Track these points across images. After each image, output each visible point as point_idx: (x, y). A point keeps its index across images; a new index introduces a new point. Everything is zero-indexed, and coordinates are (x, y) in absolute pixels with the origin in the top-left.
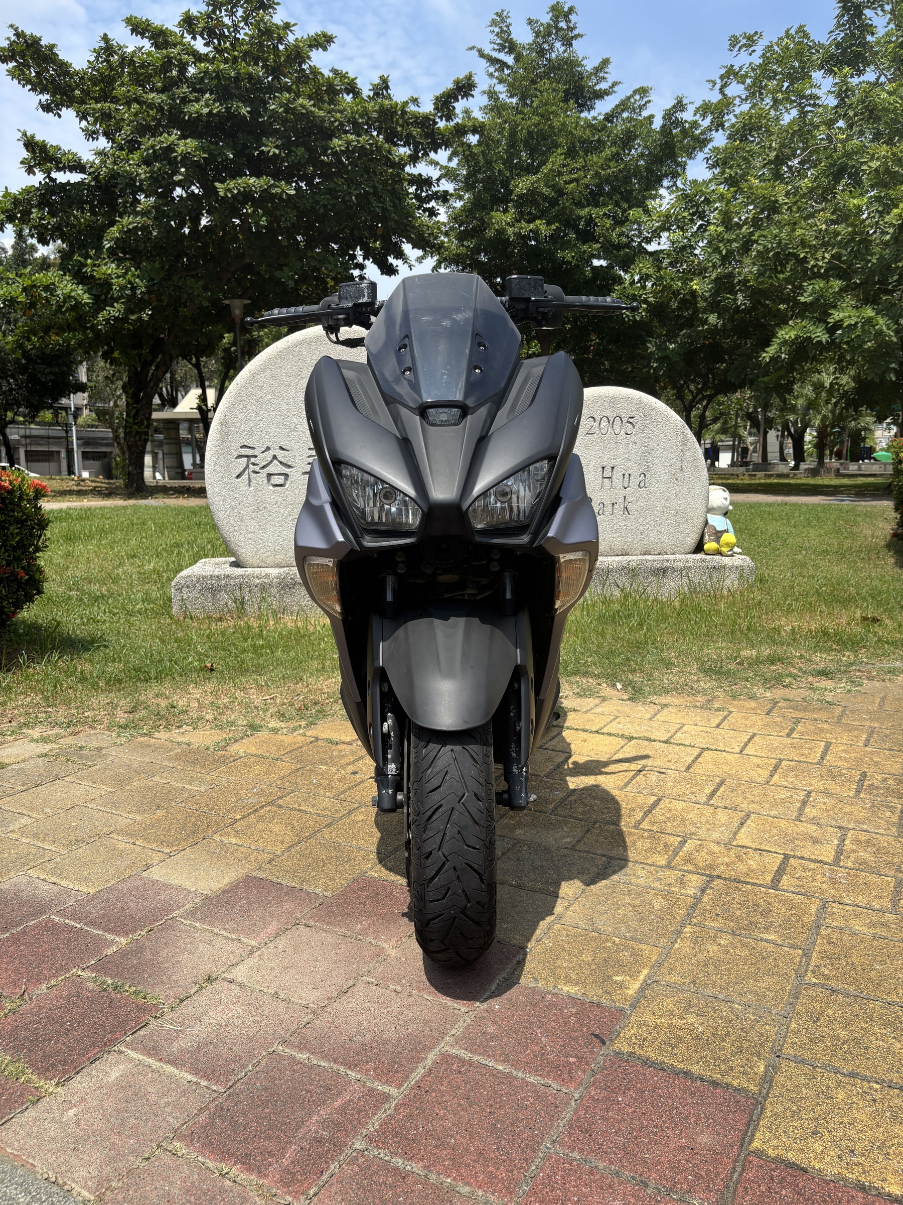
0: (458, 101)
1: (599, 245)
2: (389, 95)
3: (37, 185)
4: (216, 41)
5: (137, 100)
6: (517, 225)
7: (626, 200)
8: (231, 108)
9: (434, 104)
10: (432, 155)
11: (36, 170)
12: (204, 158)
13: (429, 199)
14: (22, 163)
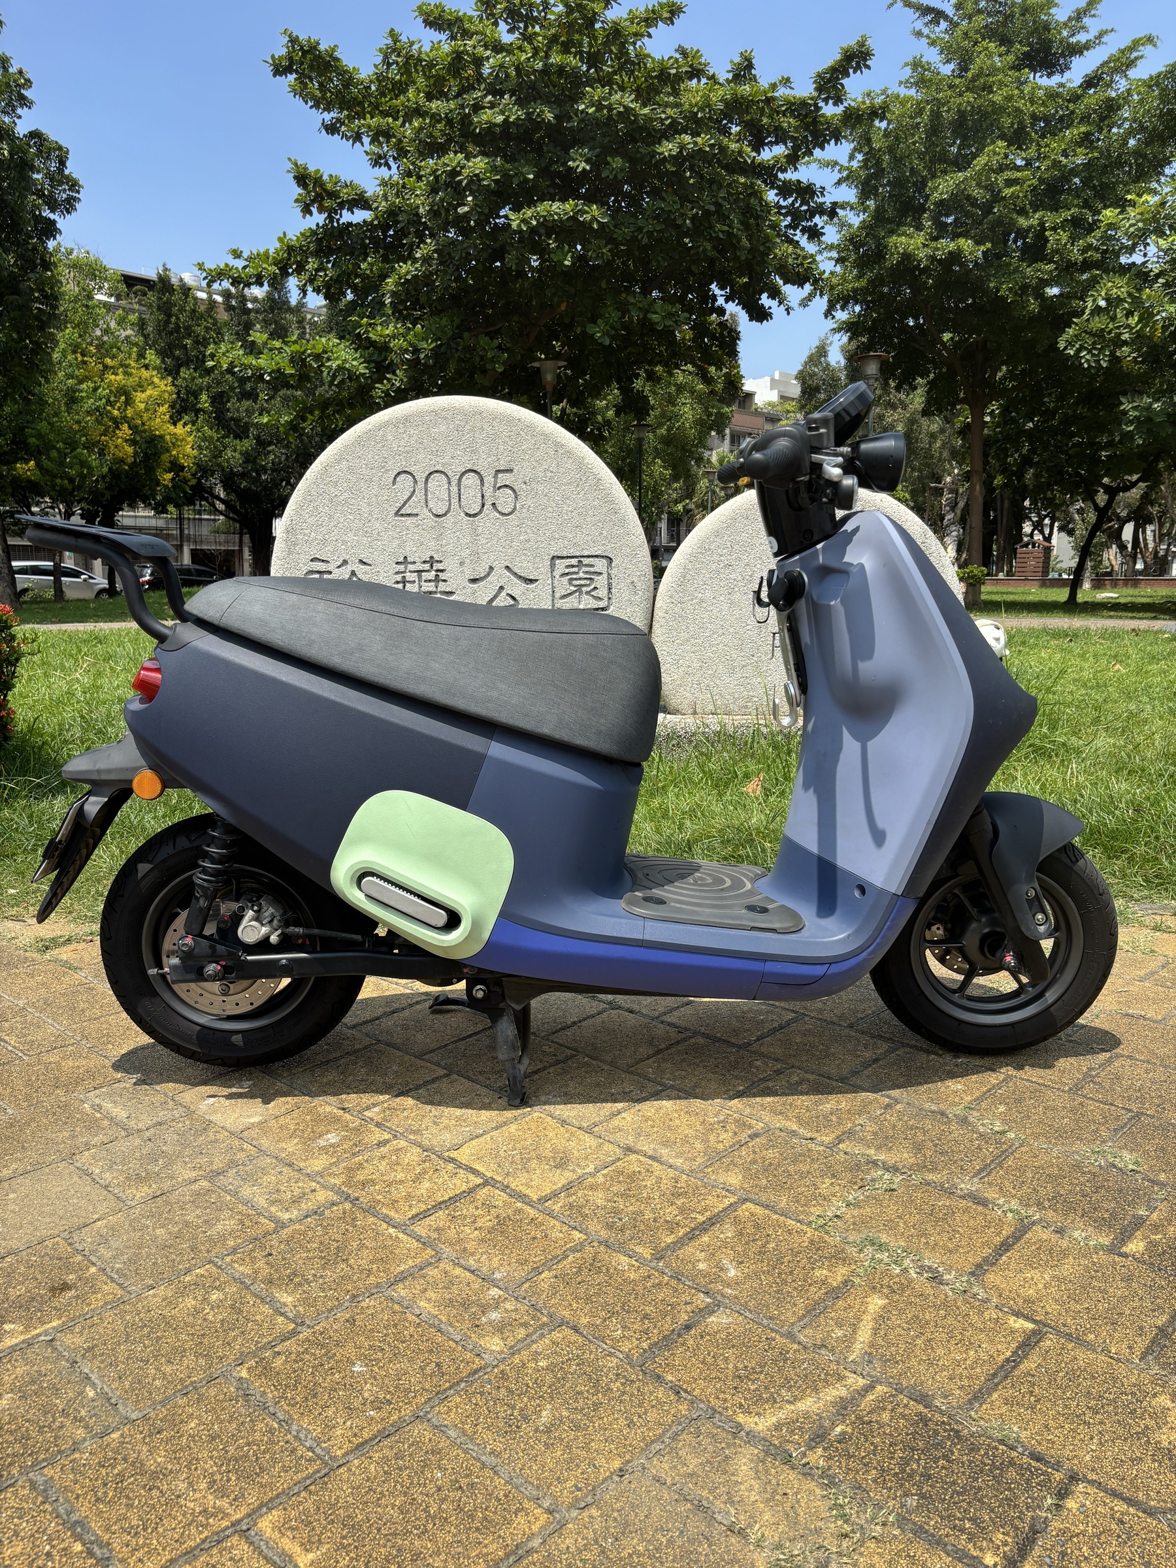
0: (848, 75)
1: (1052, 266)
2: (755, 76)
3: (314, 228)
4: (522, 25)
5: (418, 112)
6: (933, 244)
7: (1103, 199)
8: (533, 113)
9: (815, 82)
10: (817, 152)
11: (314, 210)
12: (496, 181)
13: (812, 213)
14: (297, 201)
